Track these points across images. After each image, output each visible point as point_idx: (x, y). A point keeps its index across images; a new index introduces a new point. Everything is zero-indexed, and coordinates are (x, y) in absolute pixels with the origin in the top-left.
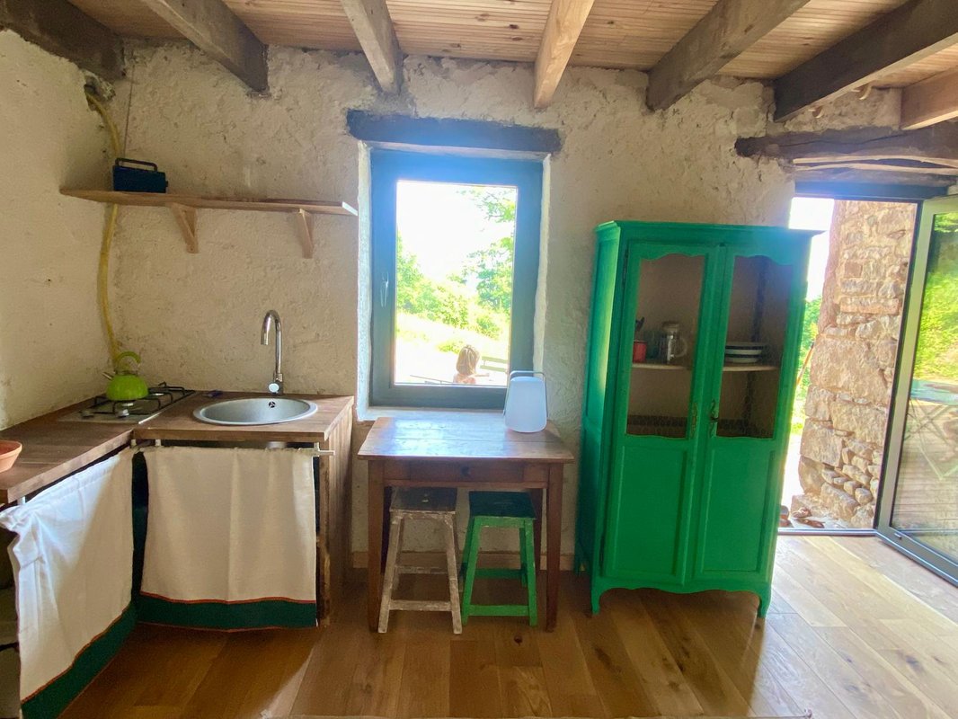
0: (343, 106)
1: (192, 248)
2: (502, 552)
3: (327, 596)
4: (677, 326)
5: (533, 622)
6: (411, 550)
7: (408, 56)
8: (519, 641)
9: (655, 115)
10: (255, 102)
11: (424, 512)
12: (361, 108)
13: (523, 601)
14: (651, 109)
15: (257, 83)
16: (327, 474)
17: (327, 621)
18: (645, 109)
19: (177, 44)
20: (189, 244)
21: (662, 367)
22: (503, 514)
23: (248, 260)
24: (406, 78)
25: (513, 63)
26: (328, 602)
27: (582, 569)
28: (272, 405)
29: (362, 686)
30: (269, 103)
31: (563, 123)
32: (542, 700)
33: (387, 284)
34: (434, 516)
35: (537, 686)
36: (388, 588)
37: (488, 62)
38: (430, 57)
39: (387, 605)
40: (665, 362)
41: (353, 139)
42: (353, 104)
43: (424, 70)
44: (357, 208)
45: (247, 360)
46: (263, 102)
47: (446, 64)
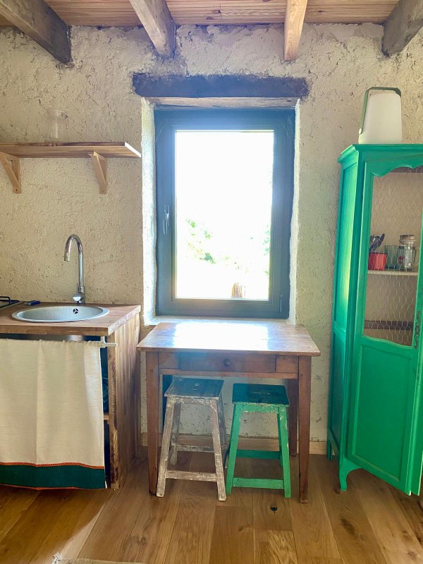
0: (129, 70)
1: (17, 190)
2: (265, 438)
3: (116, 464)
4: (412, 238)
5: (288, 495)
6: (189, 433)
7: (179, 26)
8: (274, 509)
9: (391, 60)
10: (62, 72)
11: (192, 397)
12: (143, 71)
13: (279, 476)
14: (386, 54)
15: (63, 56)
16: (113, 363)
17: (116, 485)
18: (381, 56)
19: (3, 31)
20: (14, 186)
21: (400, 274)
22: (260, 401)
23: (59, 198)
24: (179, 44)
25: (265, 25)
26: (117, 469)
27: (333, 454)
28: (76, 311)
29: (138, 538)
30: (73, 71)
31: (310, 72)
32: (290, 558)
33: (168, 215)
34: (201, 401)
35: (288, 548)
36: (164, 459)
37: (245, 26)
38: (197, 26)
39: (164, 474)
40: (403, 270)
41: (137, 97)
42: (137, 68)
43: (192, 37)
44: (141, 152)
45: (58, 277)
46: (68, 71)
47: (211, 30)
